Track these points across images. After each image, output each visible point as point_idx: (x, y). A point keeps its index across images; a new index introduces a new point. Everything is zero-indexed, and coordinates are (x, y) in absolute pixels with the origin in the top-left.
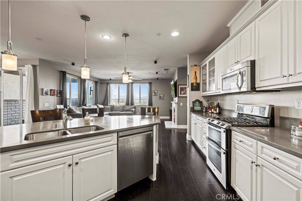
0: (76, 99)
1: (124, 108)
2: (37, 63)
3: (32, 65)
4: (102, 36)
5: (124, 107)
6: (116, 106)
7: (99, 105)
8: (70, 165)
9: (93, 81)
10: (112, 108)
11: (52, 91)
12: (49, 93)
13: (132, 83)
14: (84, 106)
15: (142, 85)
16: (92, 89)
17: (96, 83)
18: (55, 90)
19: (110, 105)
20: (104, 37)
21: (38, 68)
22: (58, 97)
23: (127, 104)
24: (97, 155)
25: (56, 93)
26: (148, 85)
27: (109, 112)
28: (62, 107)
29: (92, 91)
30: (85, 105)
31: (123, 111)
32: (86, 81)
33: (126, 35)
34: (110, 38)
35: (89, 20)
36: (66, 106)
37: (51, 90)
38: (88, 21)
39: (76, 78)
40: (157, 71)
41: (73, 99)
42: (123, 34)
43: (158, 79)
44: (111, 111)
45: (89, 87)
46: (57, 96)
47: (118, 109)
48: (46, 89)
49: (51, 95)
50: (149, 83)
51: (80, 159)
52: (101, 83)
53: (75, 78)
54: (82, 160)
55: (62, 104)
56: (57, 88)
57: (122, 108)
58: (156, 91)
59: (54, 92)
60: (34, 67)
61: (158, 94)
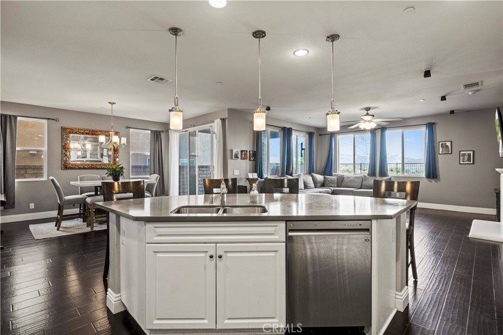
0: (277, 164)
1: (364, 183)
2: (225, 115)
3: (221, 119)
4: (292, 53)
5: (363, 179)
6: (348, 178)
7: (314, 175)
8: (211, 257)
9: (305, 133)
10: (341, 181)
11: (244, 152)
12: (239, 156)
13: (383, 129)
14: (288, 176)
15: (407, 131)
16: (304, 147)
17: (311, 135)
18: (247, 151)
19: (335, 175)
20: (296, 53)
21: (227, 121)
22: (251, 162)
23: (372, 173)
24: (251, 252)
25: (248, 156)
26: (424, 130)
27: (332, 188)
28: (255, 176)
29: (304, 149)
30: (291, 175)
31: (361, 188)
32: (293, 133)
33: (333, 38)
34: (306, 52)
35: (265, 36)
36: (260, 176)
37: (242, 151)
38: (263, 37)
39: (277, 130)
40: (443, 94)
41: (273, 164)
42: (328, 37)
43: (452, 112)
44: (338, 187)
45: (299, 143)
46: (250, 160)
47: (352, 184)
48: (236, 150)
49: (242, 159)
50: (426, 124)
51: (226, 252)
52: (320, 135)
53: (275, 130)
54: (229, 255)
55: (256, 172)
56: (250, 148)
57: (360, 181)
58: (448, 144)
59: (246, 155)
60: (223, 120)
61: (456, 151)
